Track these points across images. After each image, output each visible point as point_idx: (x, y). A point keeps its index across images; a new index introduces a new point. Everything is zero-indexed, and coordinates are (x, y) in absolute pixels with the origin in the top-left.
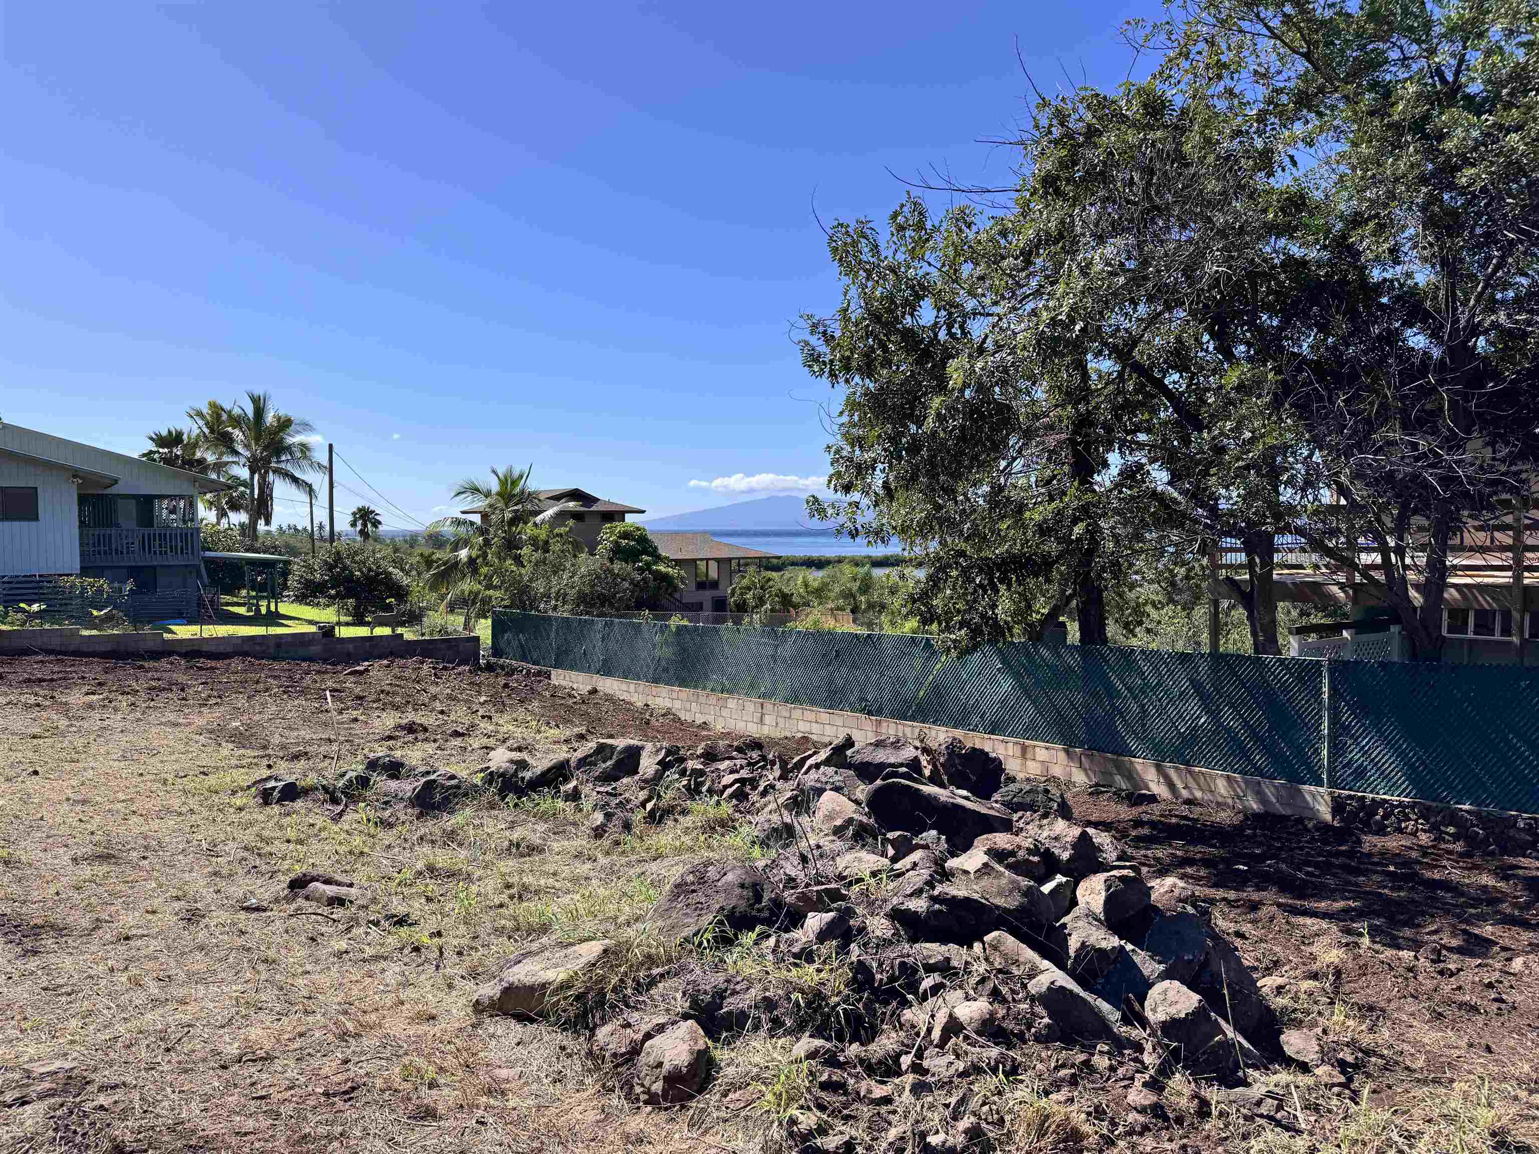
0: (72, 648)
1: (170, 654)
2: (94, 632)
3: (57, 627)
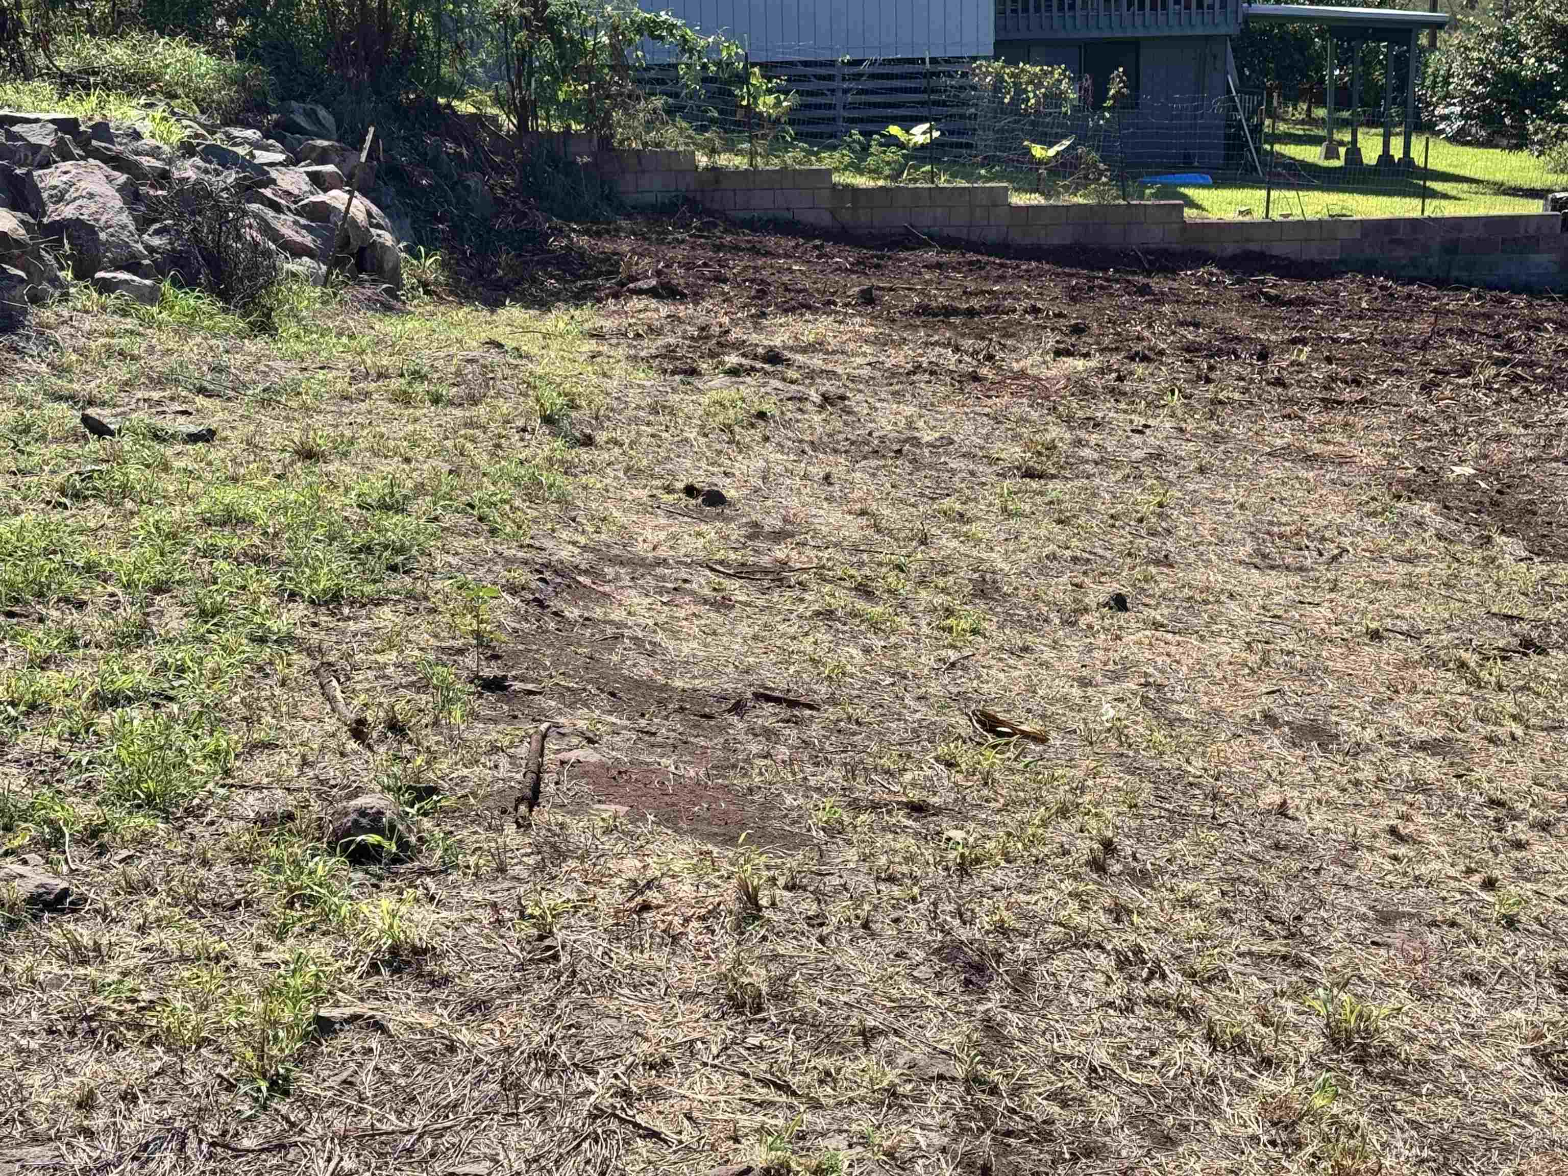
0: (992, 236)
1: (1198, 258)
2: (1036, 199)
3: (964, 184)
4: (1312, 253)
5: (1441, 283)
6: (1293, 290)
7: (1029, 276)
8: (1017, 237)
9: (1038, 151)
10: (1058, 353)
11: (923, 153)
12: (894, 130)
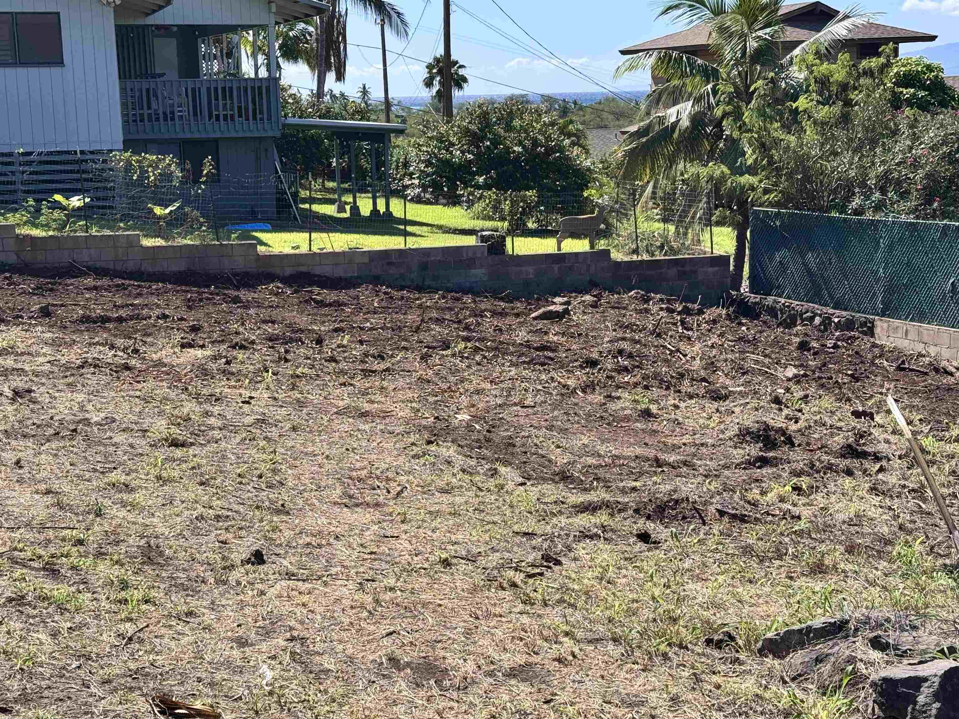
0: (131, 266)
1: (270, 277)
2: (159, 242)
3: (107, 232)
4: (339, 272)
5: (420, 289)
6: (331, 296)
7: (158, 294)
8: (147, 267)
9: (158, 211)
10: (183, 346)
11: (78, 213)
12: (58, 197)
